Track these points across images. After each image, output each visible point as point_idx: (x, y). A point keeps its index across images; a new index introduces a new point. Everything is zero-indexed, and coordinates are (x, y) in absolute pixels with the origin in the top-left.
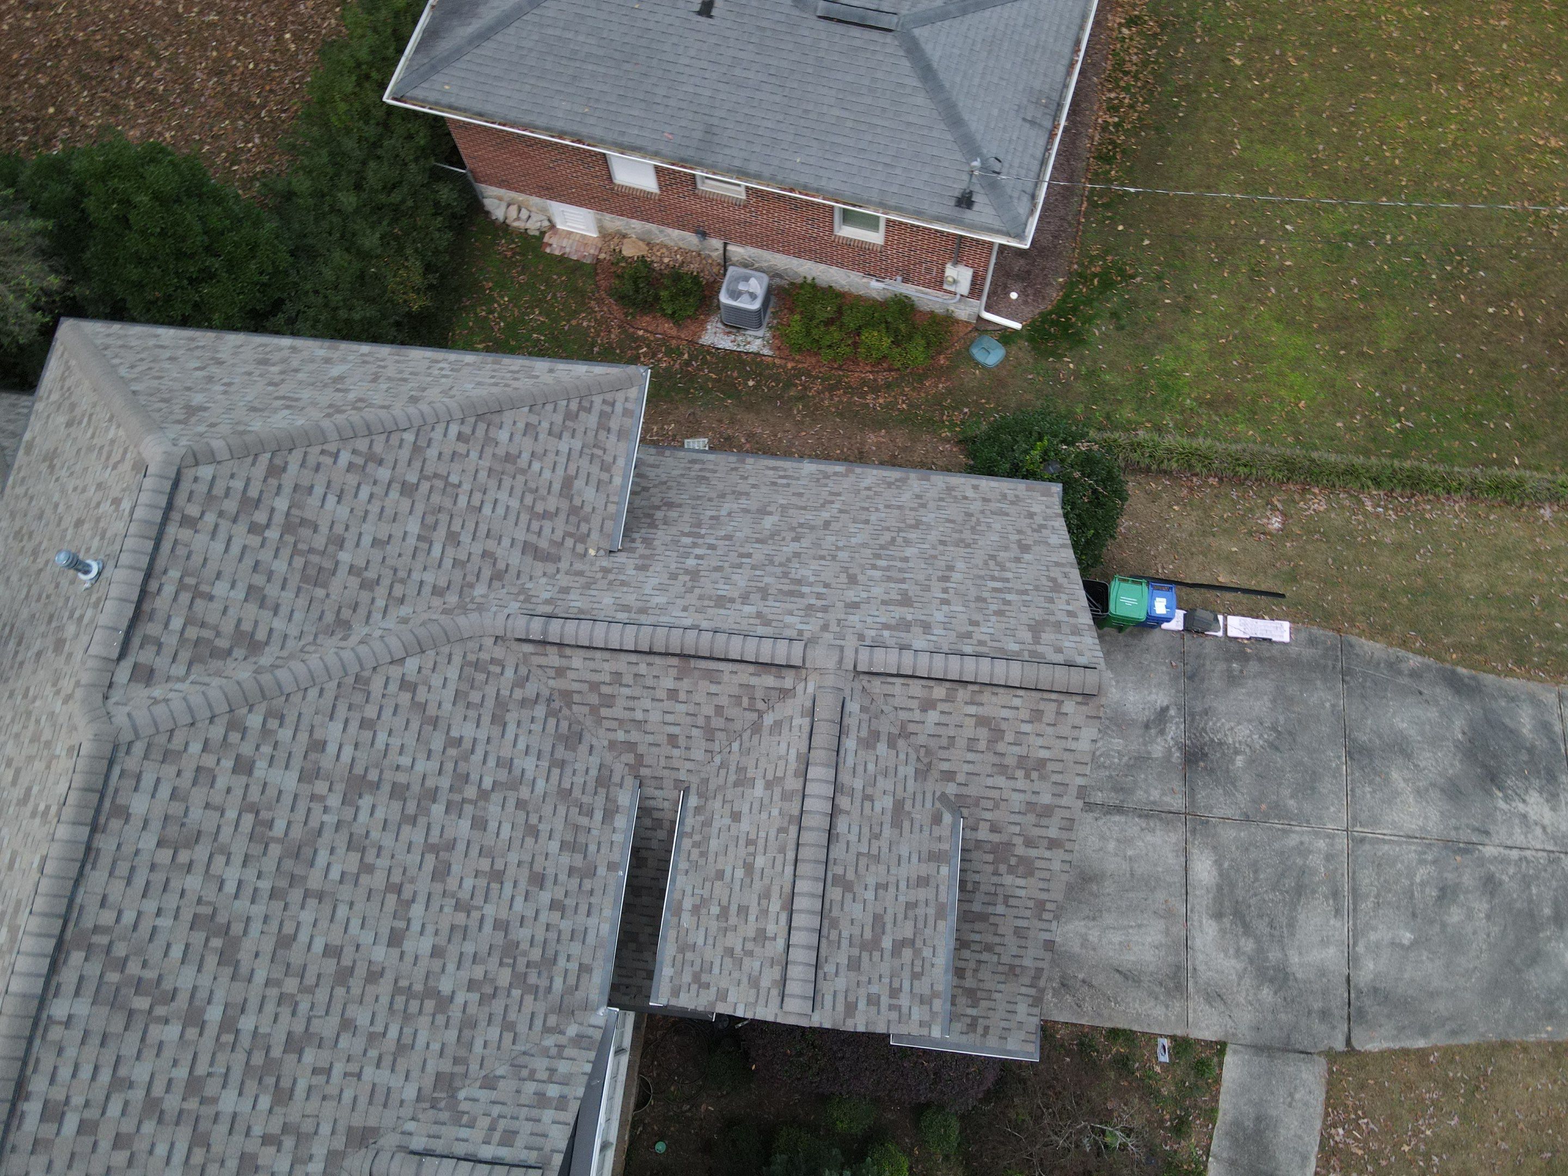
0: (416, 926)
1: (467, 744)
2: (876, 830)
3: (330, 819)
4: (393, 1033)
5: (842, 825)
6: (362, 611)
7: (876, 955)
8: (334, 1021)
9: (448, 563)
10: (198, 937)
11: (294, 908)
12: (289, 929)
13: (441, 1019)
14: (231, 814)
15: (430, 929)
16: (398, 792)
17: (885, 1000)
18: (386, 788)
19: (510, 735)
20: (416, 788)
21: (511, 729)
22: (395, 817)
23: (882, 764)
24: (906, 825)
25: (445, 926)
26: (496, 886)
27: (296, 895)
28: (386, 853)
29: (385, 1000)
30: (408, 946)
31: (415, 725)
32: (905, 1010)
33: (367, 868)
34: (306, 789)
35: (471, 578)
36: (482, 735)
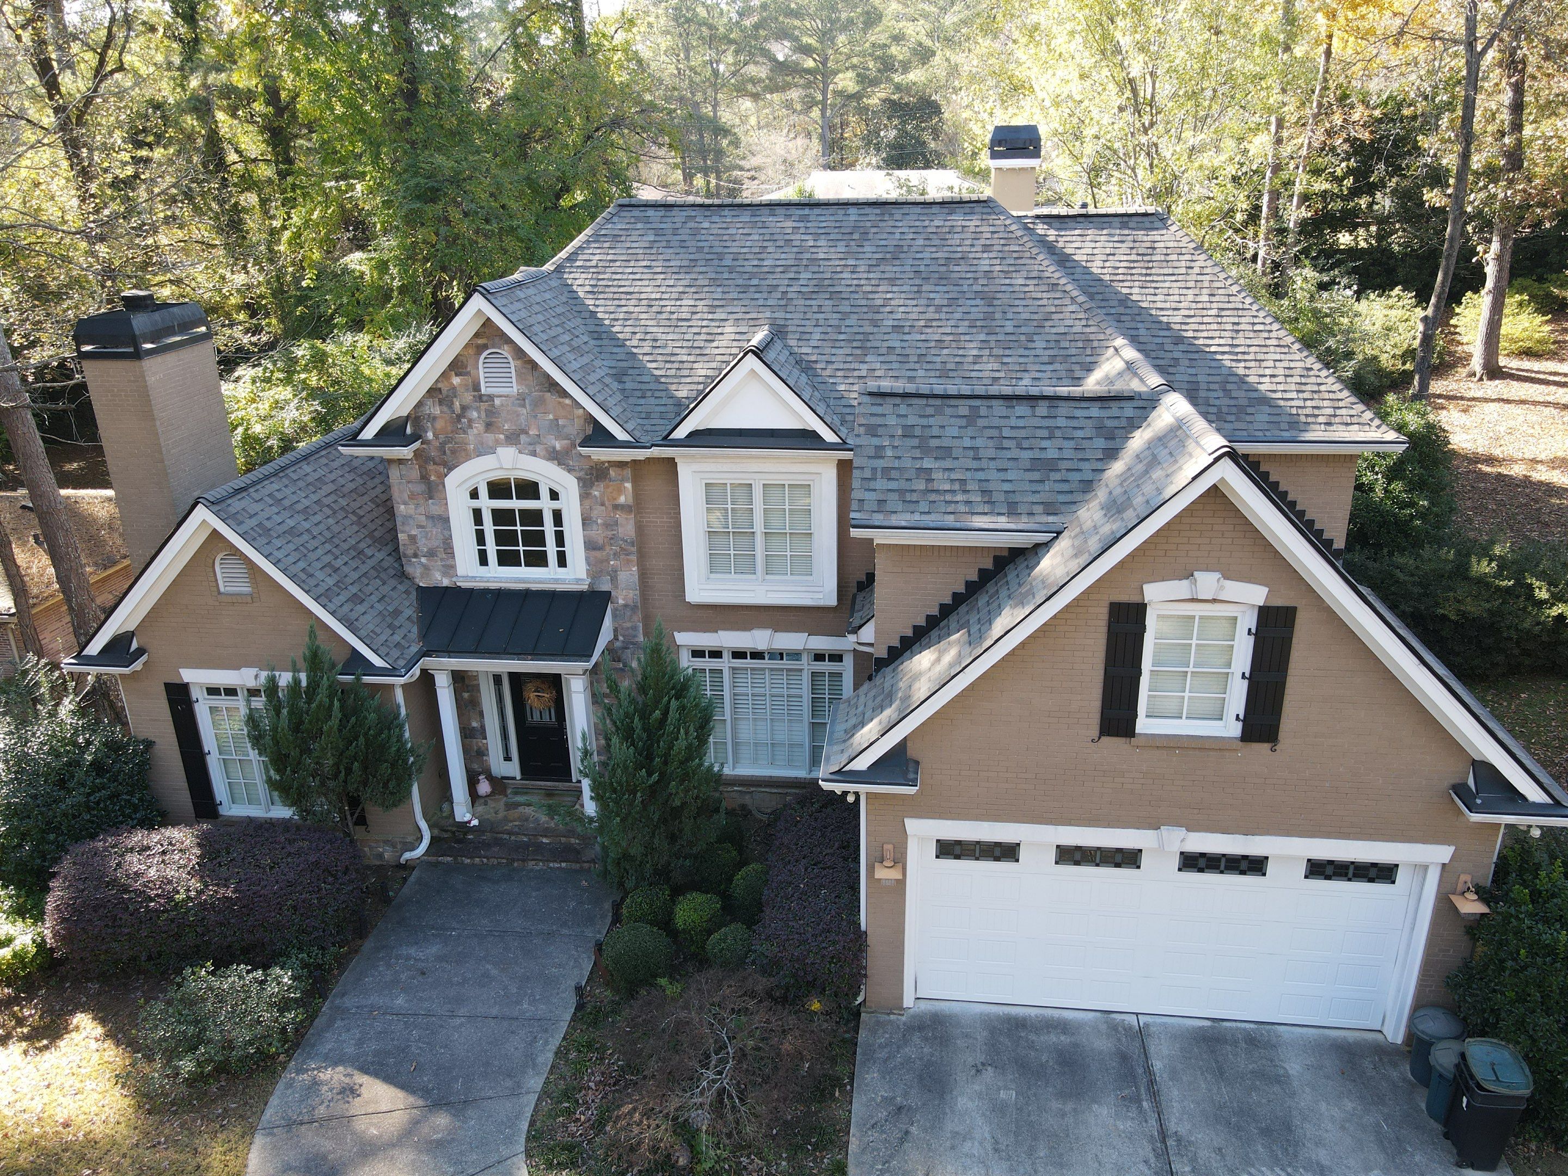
0: (906, 337)
1: (1030, 345)
2: (1025, 444)
3: (965, 288)
4: (842, 337)
5: (1022, 409)
6: (1103, 304)
7: (917, 453)
8: (848, 309)
9: (1159, 340)
10: (890, 249)
11: (911, 282)
12: (898, 282)
13: (850, 359)
14: (959, 249)
15: (904, 344)
16: (989, 317)
17: (880, 463)
18: (991, 309)
19: (1043, 368)
20: (994, 323)
21: (1051, 367)
22: (972, 316)
23: (1086, 444)
24: (1036, 476)
25: (908, 351)
26: (938, 373)
27: (917, 282)
28: (948, 316)
29: (861, 330)
30: (894, 336)
31: (1036, 317)
32: (872, 485)
33: (939, 309)
34: (981, 275)
35: (1153, 354)
36: (1038, 352)
